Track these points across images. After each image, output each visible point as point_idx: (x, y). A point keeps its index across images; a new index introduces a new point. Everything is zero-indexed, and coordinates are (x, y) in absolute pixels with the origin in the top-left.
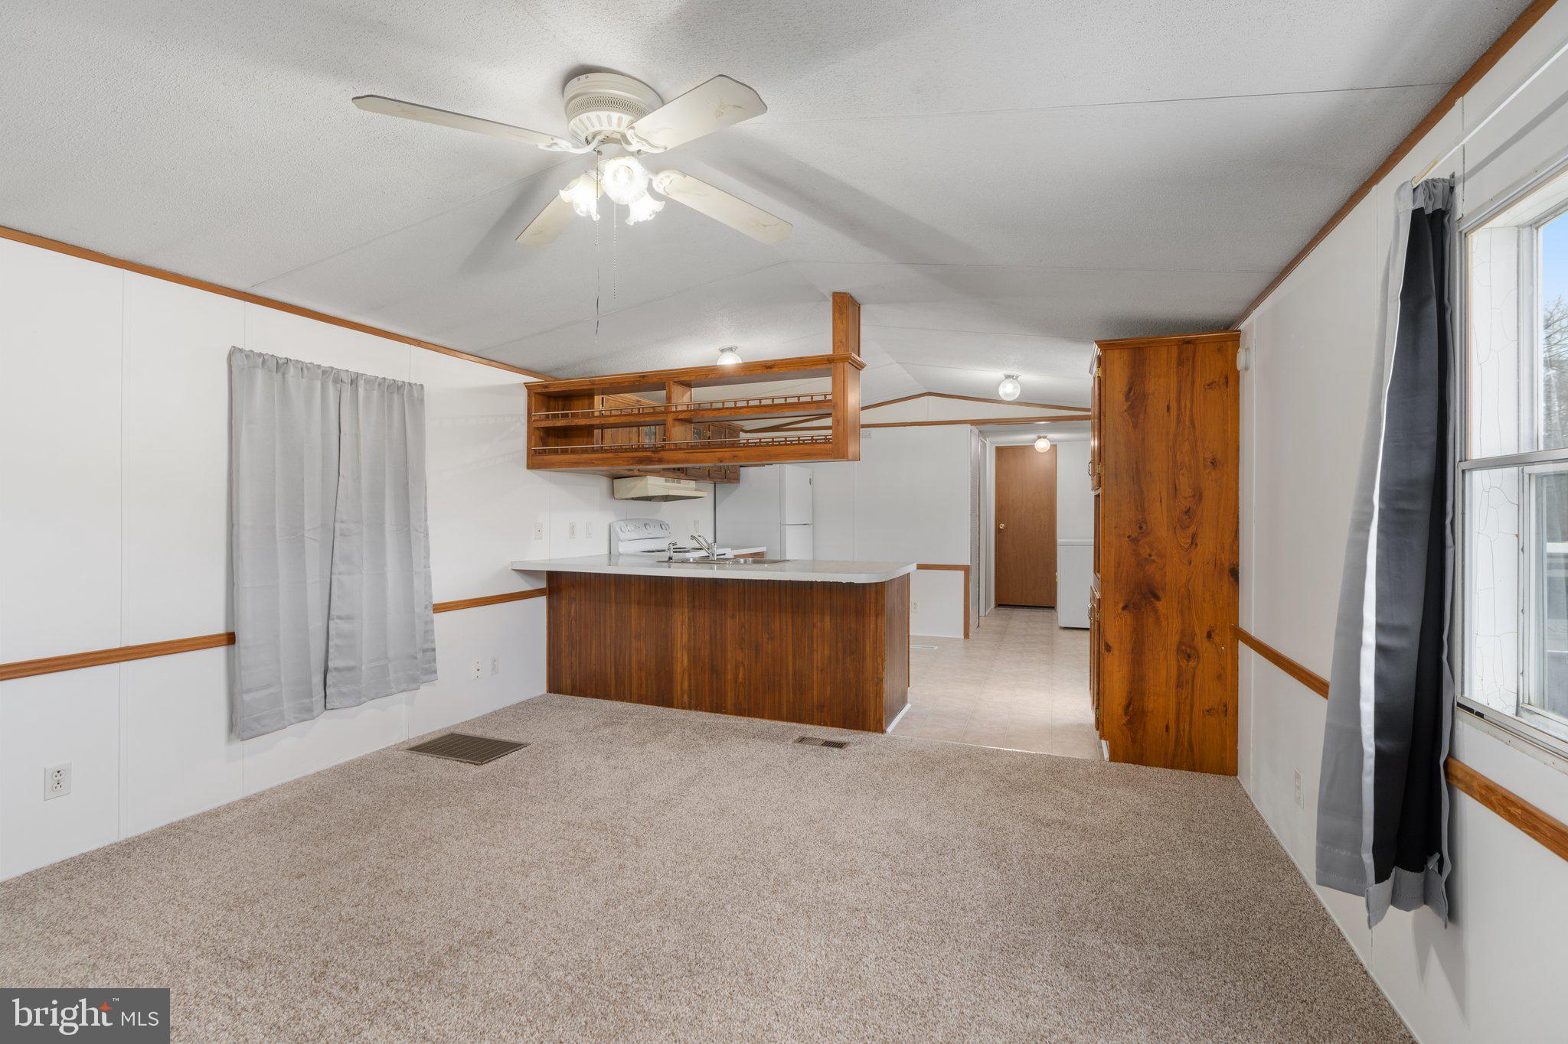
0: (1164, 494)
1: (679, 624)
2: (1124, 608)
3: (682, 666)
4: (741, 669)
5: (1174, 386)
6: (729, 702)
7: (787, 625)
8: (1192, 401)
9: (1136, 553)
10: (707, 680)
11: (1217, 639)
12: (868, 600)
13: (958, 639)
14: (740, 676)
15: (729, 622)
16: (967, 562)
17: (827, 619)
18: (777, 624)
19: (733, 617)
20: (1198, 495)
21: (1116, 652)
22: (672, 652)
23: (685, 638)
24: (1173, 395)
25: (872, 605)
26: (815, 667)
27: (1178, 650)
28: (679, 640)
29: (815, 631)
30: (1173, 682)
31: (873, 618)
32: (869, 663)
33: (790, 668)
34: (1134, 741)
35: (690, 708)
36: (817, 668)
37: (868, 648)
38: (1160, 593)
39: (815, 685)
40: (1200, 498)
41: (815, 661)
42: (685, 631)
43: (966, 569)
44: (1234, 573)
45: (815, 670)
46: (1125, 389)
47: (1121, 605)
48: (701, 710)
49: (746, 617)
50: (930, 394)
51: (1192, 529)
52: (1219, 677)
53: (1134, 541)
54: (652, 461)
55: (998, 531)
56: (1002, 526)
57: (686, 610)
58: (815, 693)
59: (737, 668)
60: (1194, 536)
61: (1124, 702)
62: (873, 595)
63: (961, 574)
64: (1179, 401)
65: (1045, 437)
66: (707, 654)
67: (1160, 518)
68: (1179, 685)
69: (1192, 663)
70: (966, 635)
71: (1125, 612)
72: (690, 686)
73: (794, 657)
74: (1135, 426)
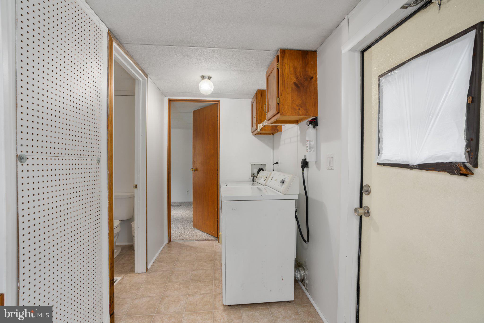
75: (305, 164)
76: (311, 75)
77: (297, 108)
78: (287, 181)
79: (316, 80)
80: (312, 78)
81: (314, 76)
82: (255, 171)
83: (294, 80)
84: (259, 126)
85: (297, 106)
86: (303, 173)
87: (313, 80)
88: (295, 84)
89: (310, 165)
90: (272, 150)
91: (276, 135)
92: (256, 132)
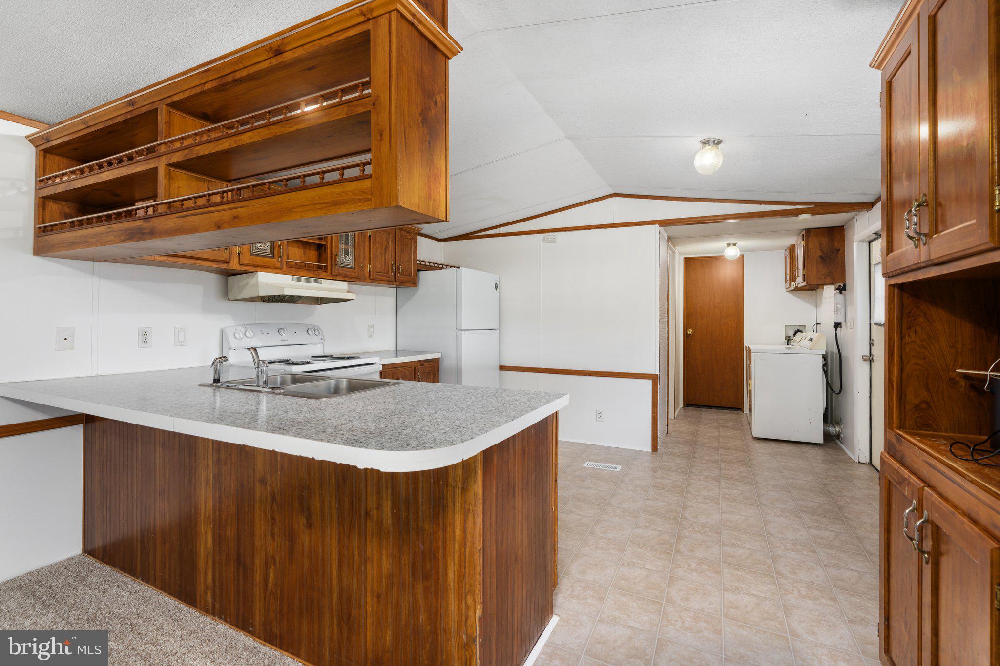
1: (203, 484)
4: (272, 568)
6: (258, 619)
10: (232, 576)
13: (645, 453)
14: (270, 579)
16: (655, 371)
23: (210, 504)
28: (203, 505)
33: (335, 583)
43: (654, 378)
50: (616, 195)
54: (144, 234)
55: (686, 336)
56: (690, 331)
59: (267, 566)
63: (649, 383)
65: (735, 245)
66: (233, 534)
70: (654, 448)
72: (214, 580)
75: (837, 324)
76: (838, 248)
77: (824, 277)
79: (844, 251)
80: (839, 250)
81: (841, 248)
83: (820, 253)
84: (792, 283)
85: (823, 275)
86: (836, 333)
87: (841, 251)
88: (821, 257)
89: (842, 325)
90: (814, 309)
91: (818, 291)
92: (790, 289)
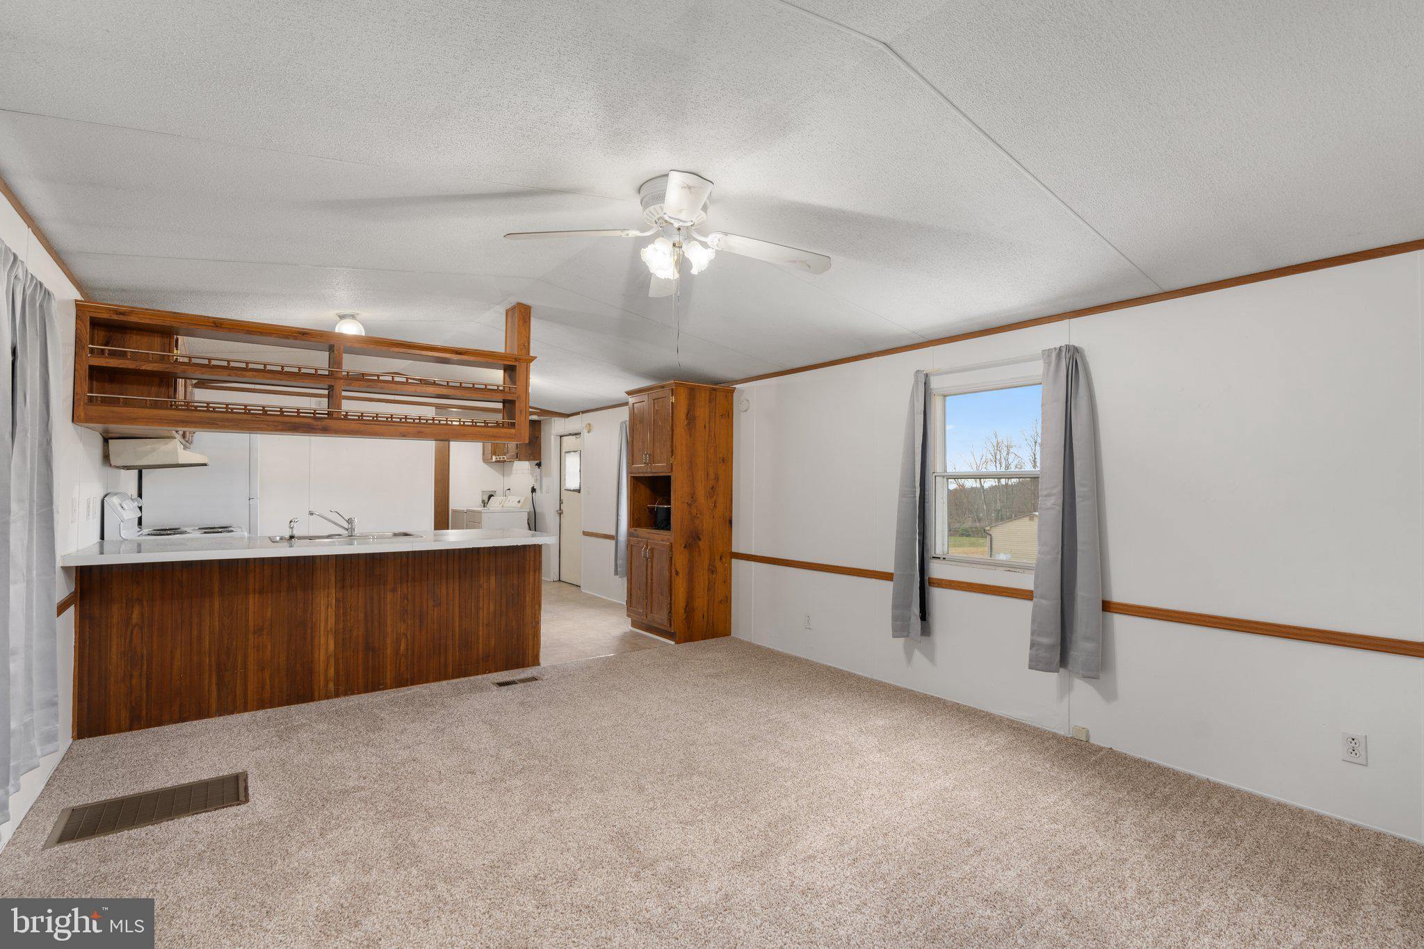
0: (703, 477)
1: (323, 608)
2: (684, 548)
3: (327, 649)
4: (403, 640)
5: (707, 414)
6: (389, 677)
7: (453, 590)
8: (715, 423)
9: (690, 513)
10: (360, 661)
11: (724, 560)
12: (528, 559)
14: (401, 648)
15: (389, 596)
17: (493, 579)
18: (444, 589)
19: (394, 590)
20: (717, 479)
21: (681, 575)
22: (312, 639)
23: (332, 621)
24: (707, 420)
25: (532, 563)
26: (481, 622)
27: (709, 569)
28: (323, 625)
29: (481, 591)
30: (706, 588)
31: (532, 573)
32: (528, 611)
33: (457, 629)
34: (689, 628)
35: (337, 695)
36: (483, 623)
37: (527, 599)
38: (701, 536)
39: (481, 641)
40: (718, 481)
41: (481, 618)
42: (332, 612)
44: (730, 522)
45: (481, 625)
46: (686, 411)
47: (683, 546)
48: (353, 693)
49: (410, 589)
51: (714, 498)
52: (725, 582)
53: (689, 505)
57: (333, 591)
58: (481, 646)
59: (398, 641)
60: (715, 502)
61: (684, 605)
62: (532, 554)
64: (709, 422)
66: (360, 633)
67: (701, 492)
68: (709, 590)
69: (714, 576)
71: (685, 549)
72: (337, 672)
73: (460, 617)
74: (690, 436)
75: (533, 490)
78: (522, 501)
82: (486, 498)
86: (532, 496)
89: (537, 491)
90: (502, 477)
